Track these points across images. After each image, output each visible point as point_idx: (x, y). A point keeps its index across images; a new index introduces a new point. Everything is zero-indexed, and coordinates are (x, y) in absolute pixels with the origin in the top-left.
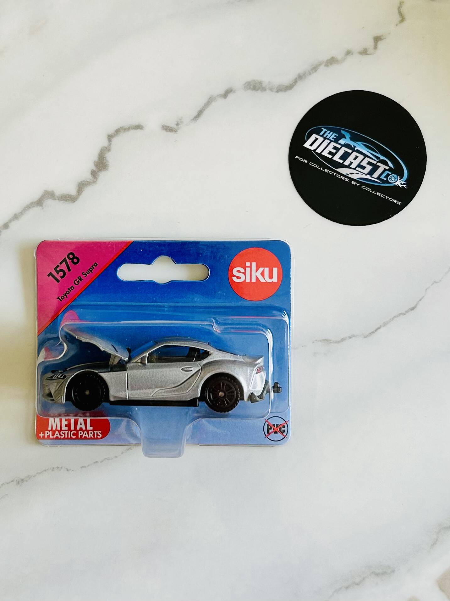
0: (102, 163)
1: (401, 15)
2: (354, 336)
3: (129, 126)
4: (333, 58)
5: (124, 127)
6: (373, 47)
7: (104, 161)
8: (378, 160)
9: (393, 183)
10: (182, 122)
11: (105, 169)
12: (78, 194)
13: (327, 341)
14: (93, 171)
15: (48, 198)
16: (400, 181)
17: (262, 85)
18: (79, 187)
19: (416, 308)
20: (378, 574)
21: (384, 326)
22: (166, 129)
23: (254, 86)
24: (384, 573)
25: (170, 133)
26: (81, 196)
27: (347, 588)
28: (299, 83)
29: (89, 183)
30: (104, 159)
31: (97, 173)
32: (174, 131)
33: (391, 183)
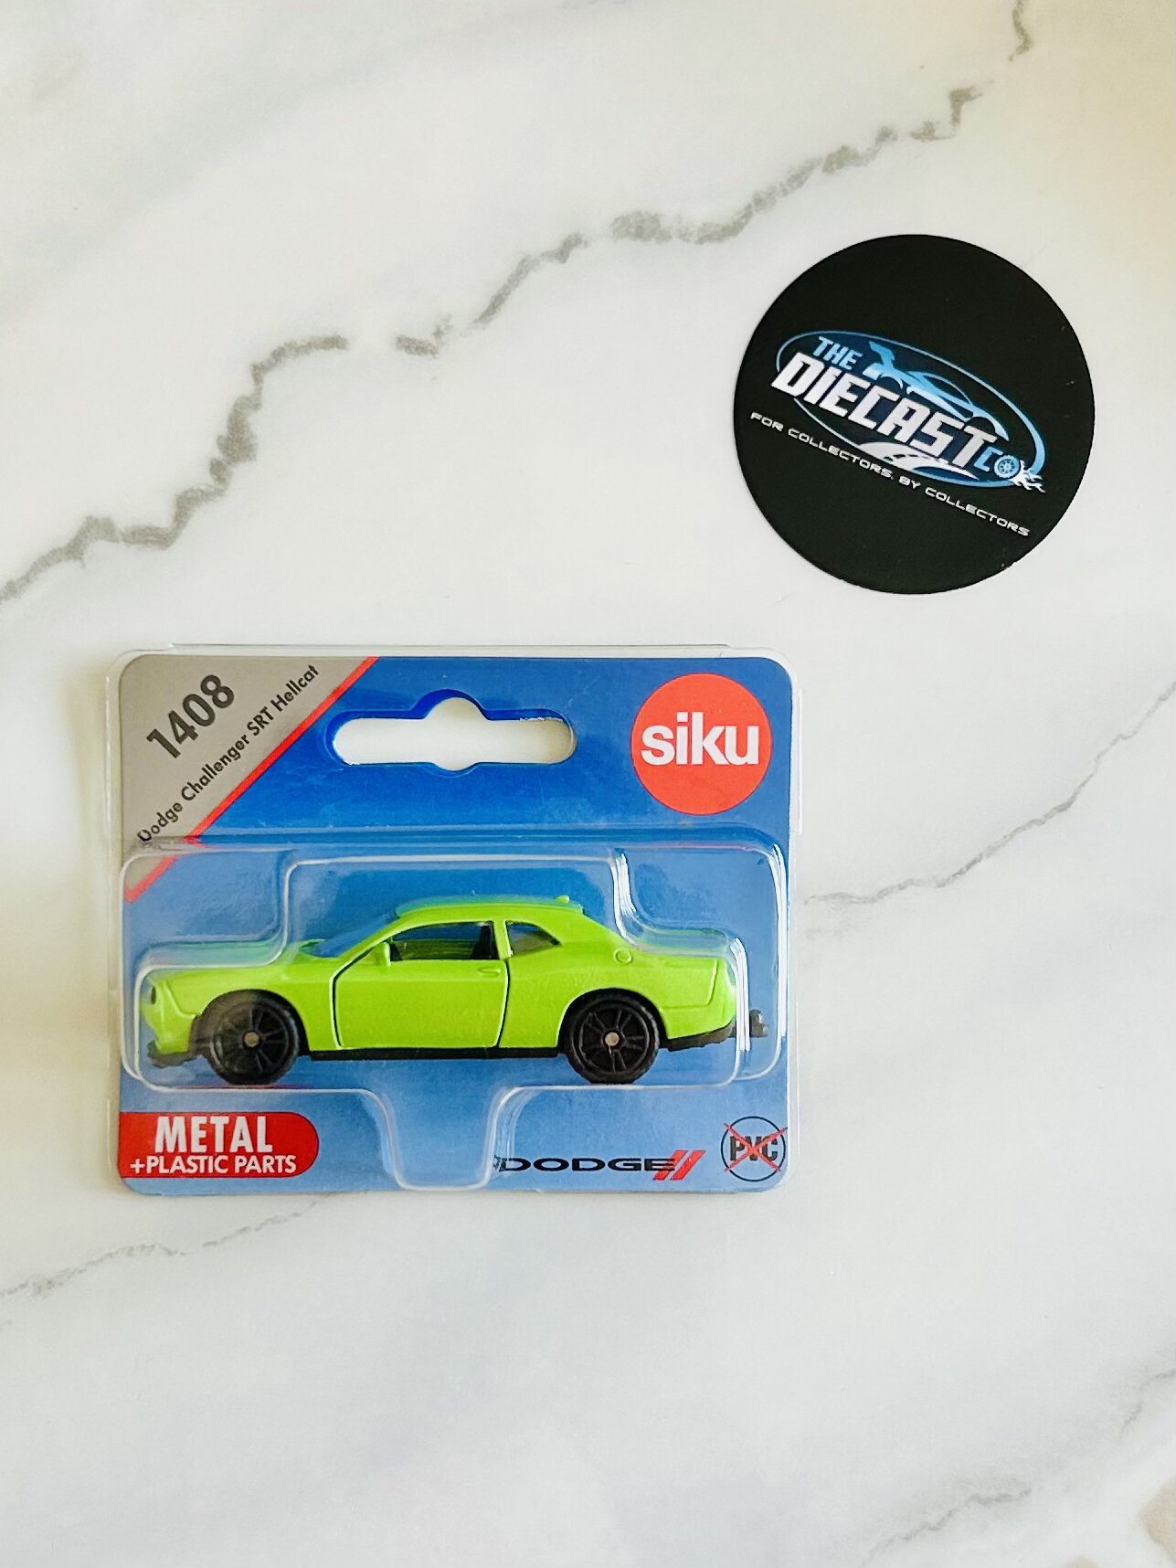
0: (237, 441)
1: (1022, 34)
2: (913, 884)
3: (308, 340)
4: (844, 149)
5: (295, 343)
6: (949, 118)
7: (246, 437)
8: (966, 420)
9: (1006, 479)
10: (449, 327)
11: (248, 456)
12: (178, 527)
13: (841, 898)
14: (214, 462)
15: (96, 538)
16: (1026, 474)
17: (659, 226)
18: (180, 508)
19: (1072, 806)
20: (986, 1502)
21: (988, 856)
22: (408, 348)
23: (640, 227)
24: (1001, 1498)
25: (417, 357)
26: (184, 531)
27: (907, 1538)
28: (758, 217)
29: (207, 495)
30: (245, 430)
31: (226, 468)
32: (431, 351)
33: (1002, 479)
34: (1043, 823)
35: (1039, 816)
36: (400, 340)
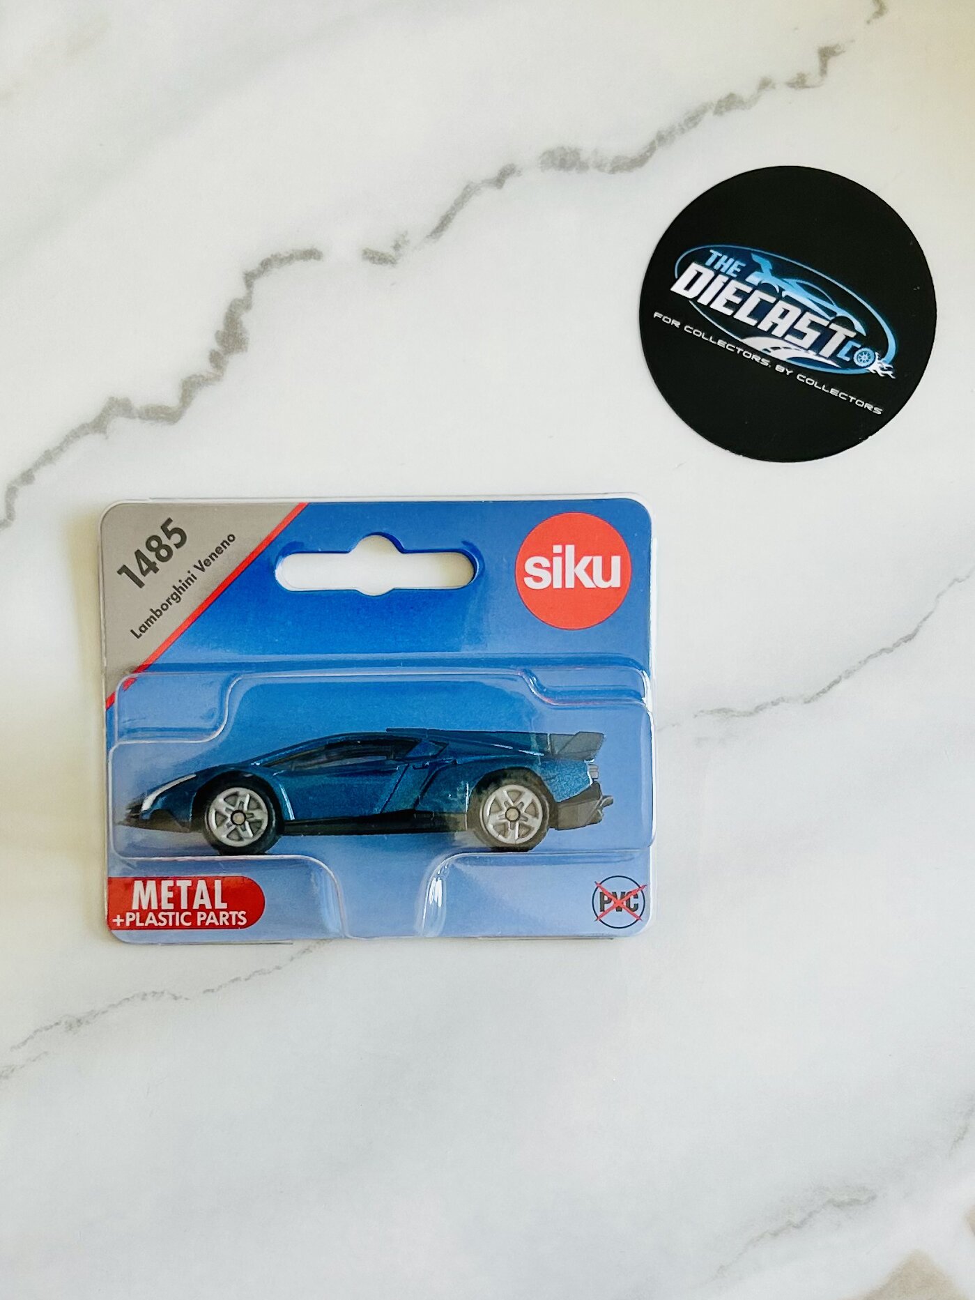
0: (232, 336)
1: (878, 2)
2: (783, 701)
3: (291, 252)
4: (731, 96)
5: (280, 255)
6: (818, 71)
7: (239, 332)
8: (831, 318)
9: (864, 367)
10: (406, 242)
11: (241, 348)
12: (184, 405)
13: (724, 711)
14: (213, 353)
15: (117, 415)
16: (879, 363)
17: (579, 158)
18: (185, 391)
19: (915, 637)
20: (840, 1205)
21: (847, 677)
22: (372, 259)
23: (563, 159)
24: (854, 1202)
25: (380, 266)
26: (188, 410)
27: (775, 1234)
28: (660, 153)
29: (207, 380)
30: (238, 325)
31: (223, 358)
32: (391, 261)
33: (861, 368)
34: (892, 651)
35: (890, 645)
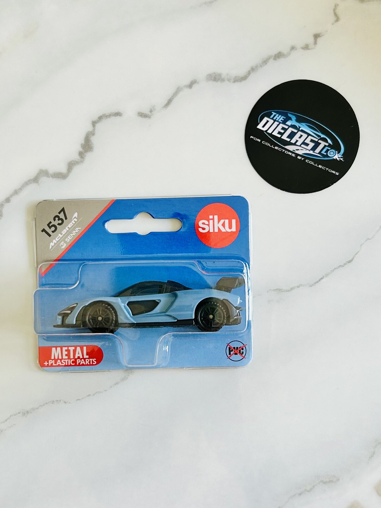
0: (87, 145)
1: (336, 16)
2: (302, 286)
3: (110, 113)
4: (280, 53)
5: (106, 114)
6: (313, 43)
7: (90, 144)
8: (319, 138)
9: (332, 157)
10: (155, 109)
11: (91, 150)
12: (69, 172)
13: (279, 290)
14: (80, 152)
15: (43, 176)
16: (338, 155)
17: (221, 77)
18: (69, 166)
19: (352, 261)
20: (325, 483)
21: (326, 277)
22: (141, 116)
23: (215, 78)
24: (331, 481)
25: (144, 119)
26: (71, 174)
27: (300, 494)
28: (252, 75)
29: (78, 162)
30: (90, 142)
31: (84, 154)
32: (148, 117)
33: (330, 157)
34: (343, 267)
35: (342, 264)
36: (139, 113)
